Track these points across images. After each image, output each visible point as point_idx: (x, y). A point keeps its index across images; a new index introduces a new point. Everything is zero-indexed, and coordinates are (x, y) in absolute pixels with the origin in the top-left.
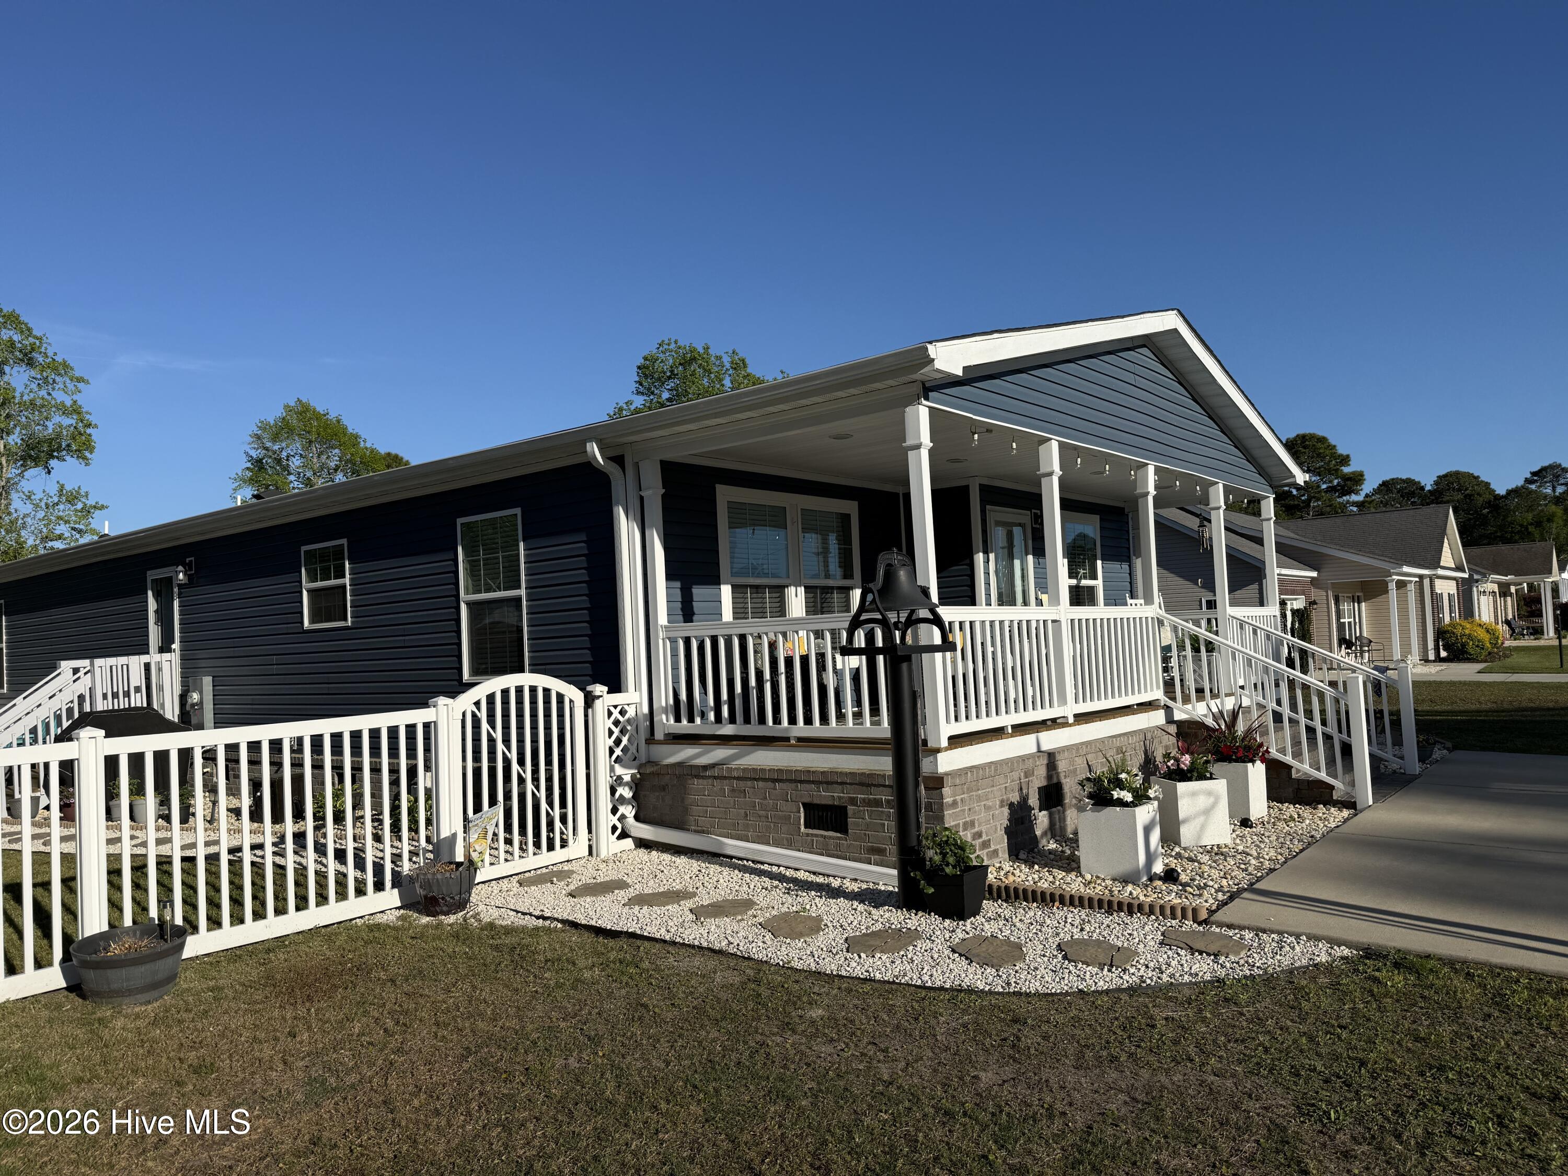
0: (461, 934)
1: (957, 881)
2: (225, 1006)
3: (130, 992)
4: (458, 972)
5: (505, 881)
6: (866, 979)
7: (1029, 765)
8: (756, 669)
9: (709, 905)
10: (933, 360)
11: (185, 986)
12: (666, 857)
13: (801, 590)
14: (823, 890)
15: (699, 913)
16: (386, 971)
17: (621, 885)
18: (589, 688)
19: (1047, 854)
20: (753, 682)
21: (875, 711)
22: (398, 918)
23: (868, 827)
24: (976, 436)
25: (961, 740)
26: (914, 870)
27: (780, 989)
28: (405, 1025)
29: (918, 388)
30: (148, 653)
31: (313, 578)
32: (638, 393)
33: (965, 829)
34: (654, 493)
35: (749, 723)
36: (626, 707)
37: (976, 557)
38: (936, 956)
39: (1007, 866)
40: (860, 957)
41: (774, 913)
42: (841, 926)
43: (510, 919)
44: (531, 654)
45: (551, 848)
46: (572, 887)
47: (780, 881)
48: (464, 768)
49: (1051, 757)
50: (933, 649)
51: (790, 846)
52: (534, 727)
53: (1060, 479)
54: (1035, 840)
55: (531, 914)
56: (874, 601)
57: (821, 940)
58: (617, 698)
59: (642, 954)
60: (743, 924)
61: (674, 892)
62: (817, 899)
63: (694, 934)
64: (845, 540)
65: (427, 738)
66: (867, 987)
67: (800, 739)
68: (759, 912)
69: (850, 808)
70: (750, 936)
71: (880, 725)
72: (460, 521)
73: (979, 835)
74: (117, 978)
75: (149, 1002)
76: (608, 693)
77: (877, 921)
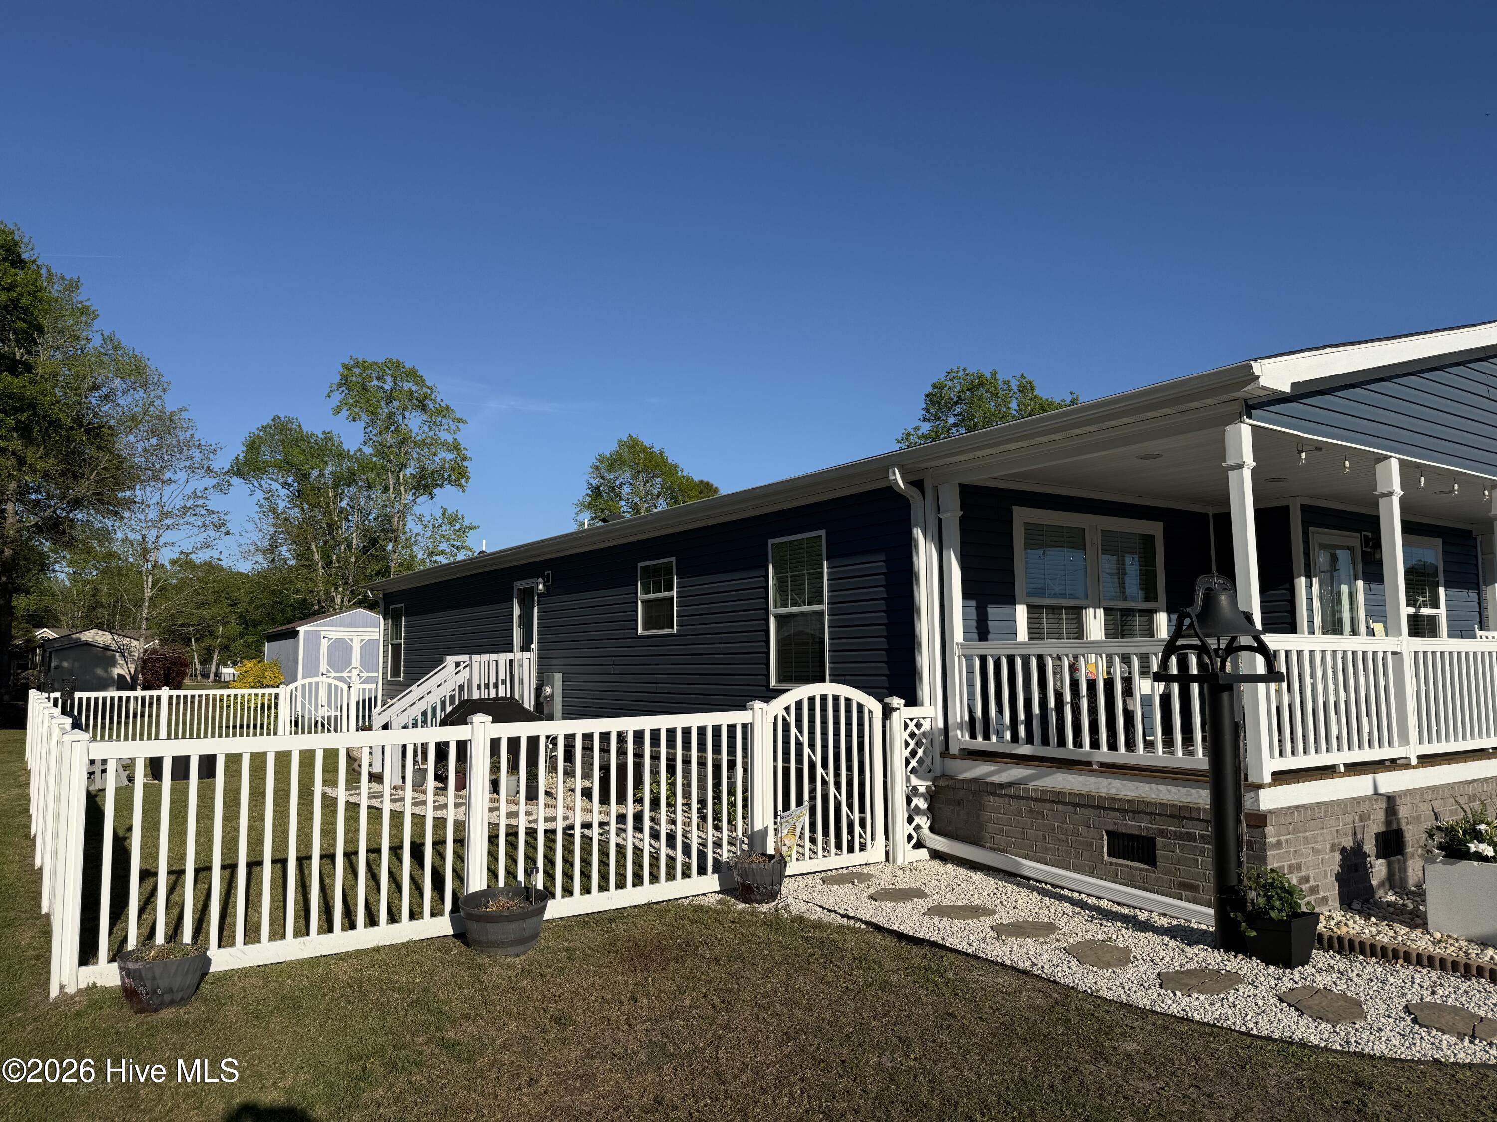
0: (774, 923)
1: (1284, 927)
2: (578, 966)
3: (503, 945)
4: (774, 959)
5: (811, 877)
6: (1182, 1018)
7: (1365, 807)
8: (1056, 690)
9: (1009, 924)
10: (1258, 377)
11: (545, 944)
12: (962, 871)
13: (1101, 612)
14: (1130, 922)
15: (1000, 931)
16: (710, 950)
17: (919, 894)
18: (887, 700)
19: (1385, 906)
20: (1052, 703)
21: (1188, 738)
22: (718, 902)
23: (1179, 861)
24: (1304, 455)
25: (1288, 776)
26: (1235, 911)
27: (1090, 1017)
28: (730, 1004)
29: (1239, 407)
30: (512, 651)
31: (646, 591)
32: (925, 420)
33: (1290, 872)
34: (952, 516)
35: (1048, 745)
36: (921, 720)
37: (1297, 581)
38: (1261, 1003)
39: (1338, 915)
40: (1175, 995)
41: (1078, 939)
42: (1152, 961)
43: (817, 914)
44: (832, 665)
45: (851, 850)
46: (872, 890)
47: (1082, 908)
48: (775, 768)
49: (1391, 801)
50: (1256, 679)
51: (1092, 873)
52: (837, 734)
53: (1402, 499)
54: (1370, 890)
55: (836, 912)
56: (1191, 625)
57: (1130, 973)
58: (913, 711)
59: (945, 964)
60: (1045, 947)
61: (973, 907)
62: (1124, 931)
63: (996, 951)
64: (1147, 561)
65: (744, 738)
66: (1185, 1027)
67: (1103, 765)
68: (1062, 937)
69: (1160, 841)
70: (1055, 960)
71: (1193, 756)
72: (771, 541)
73: (1306, 879)
74: (494, 931)
75: (517, 956)
76: (905, 705)
77: (1191, 959)
